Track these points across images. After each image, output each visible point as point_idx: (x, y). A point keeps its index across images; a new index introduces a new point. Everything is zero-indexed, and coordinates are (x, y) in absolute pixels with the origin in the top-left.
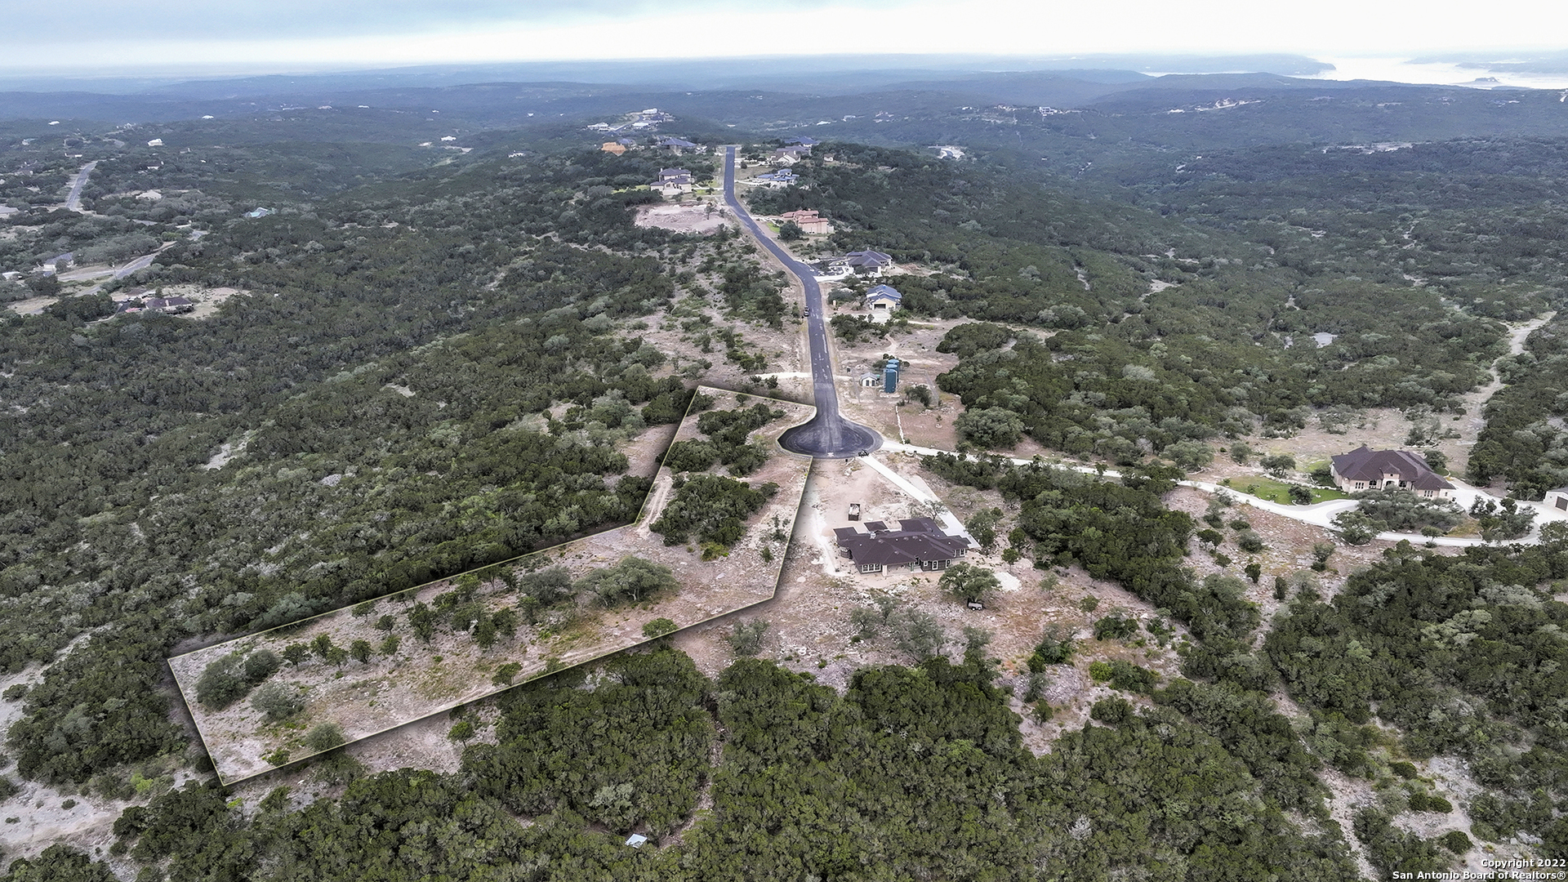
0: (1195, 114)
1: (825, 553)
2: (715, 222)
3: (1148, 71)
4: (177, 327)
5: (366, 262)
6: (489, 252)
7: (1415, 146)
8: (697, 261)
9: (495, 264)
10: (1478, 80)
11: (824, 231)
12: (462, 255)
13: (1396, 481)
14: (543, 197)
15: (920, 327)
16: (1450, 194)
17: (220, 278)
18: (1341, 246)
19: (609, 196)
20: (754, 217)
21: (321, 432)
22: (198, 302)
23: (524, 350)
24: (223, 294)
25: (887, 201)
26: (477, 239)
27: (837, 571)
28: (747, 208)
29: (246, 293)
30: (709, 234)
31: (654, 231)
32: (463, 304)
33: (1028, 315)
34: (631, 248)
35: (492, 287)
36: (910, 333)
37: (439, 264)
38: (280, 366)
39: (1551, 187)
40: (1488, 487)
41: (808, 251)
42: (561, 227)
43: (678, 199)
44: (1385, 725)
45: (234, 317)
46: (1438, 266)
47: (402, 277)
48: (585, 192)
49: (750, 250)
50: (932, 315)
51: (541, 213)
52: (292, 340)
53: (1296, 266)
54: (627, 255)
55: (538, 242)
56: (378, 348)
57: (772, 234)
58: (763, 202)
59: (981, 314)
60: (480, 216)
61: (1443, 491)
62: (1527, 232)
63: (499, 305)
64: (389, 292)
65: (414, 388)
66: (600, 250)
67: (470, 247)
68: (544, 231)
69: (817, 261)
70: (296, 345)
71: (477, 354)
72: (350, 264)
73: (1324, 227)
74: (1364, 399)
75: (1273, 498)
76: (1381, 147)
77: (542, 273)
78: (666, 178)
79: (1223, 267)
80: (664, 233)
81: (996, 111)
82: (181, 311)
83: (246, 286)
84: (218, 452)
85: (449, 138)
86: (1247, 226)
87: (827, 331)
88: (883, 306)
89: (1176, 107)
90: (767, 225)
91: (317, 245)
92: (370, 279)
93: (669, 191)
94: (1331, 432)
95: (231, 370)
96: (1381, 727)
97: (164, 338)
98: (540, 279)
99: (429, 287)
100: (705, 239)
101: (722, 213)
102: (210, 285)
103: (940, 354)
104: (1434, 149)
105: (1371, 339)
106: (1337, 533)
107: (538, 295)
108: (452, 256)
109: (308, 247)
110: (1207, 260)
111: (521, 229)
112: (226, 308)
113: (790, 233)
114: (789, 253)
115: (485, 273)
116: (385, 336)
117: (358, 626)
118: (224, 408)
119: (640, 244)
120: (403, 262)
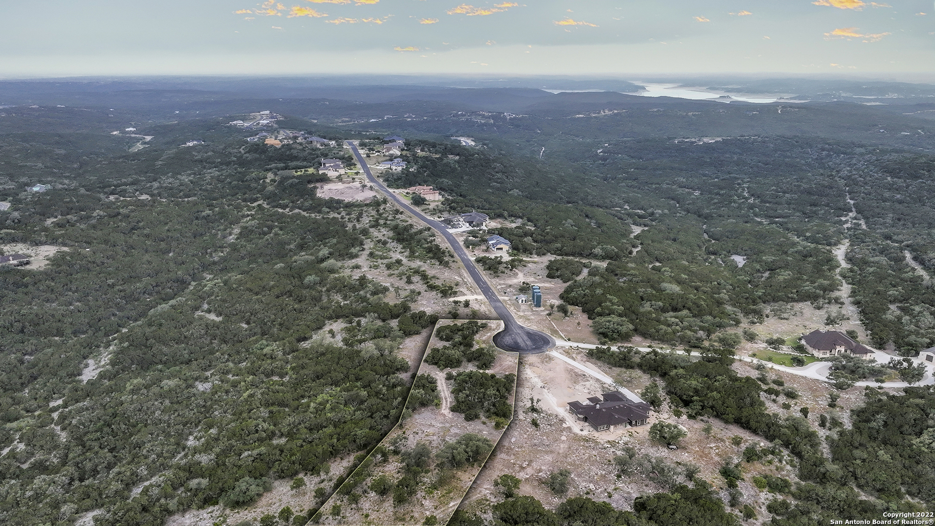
0: (591, 118)
1: (567, 419)
2: (368, 195)
3: (545, 89)
4: (24, 276)
5: (141, 224)
6: (223, 215)
7: (723, 139)
8: (366, 220)
9: (231, 224)
10: (720, 97)
11: (437, 199)
12: (204, 217)
13: (843, 349)
14: (248, 177)
15: (529, 262)
16: (756, 169)
17: (43, 239)
18: (716, 201)
19: (294, 177)
20: (391, 190)
21: (165, 349)
22: (31, 257)
23: (290, 286)
24: (50, 250)
25: (462, 178)
26: (211, 206)
27: (582, 430)
28: (385, 184)
29: (66, 249)
30: (368, 202)
31: (332, 200)
32: (215, 251)
33: (587, 252)
34: (320, 212)
35: (231, 239)
36: (525, 266)
37: (191, 224)
38: (106, 301)
39: (804, 165)
40: (885, 349)
41: (434, 212)
42: (266, 198)
43: (340, 178)
44: (913, 499)
45: (64, 267)
46: (771, 213)
47: (170, 234)
48: (276, 174)
49: (397, 212)
50: (531, 254)
51: (249, 188)
52: (110, 282)
53: (695, 213)
54: (319, 217)
55: (254, 208)
56: (169, 285)
57: (407, 202)
58: (393, 180)
59: (559, 252)
60: (206, 190)
61: (869, 354)
62: (809, 192)
63: (243, 252)
64: (163, 245)
65: (219, 314)
66: (300, 213)
67: (208, 212)
68: (256, 200)
69: (443, 219)
70: (112, 286)
71: (257, 290)
72: (130, 227)
73: (699, 189)
74: (788, 297)
75: (784, 364)
76: (706, 140)
77: (265, 229)
78: (327, 165)
79: (660, 215)
80: (339, 202)
81: (480, 115)
82: (21, 264)
83: (65, 245)
84: (87, 366)
85: (131, 129)
86: (656, 188)
87: (477, 267)
88: (501, 249)
89: (579, 114)
90: (402, 196)
91: (101, 213)
92: (147, 236)
93: (332, 174)
94: (782, 319)
95: (71, 305)
96: (911, 501)
97: (17, 285)
98: (265, 234)
99: (189, 240)
100: (366, 205)
101: (371, 188)
102: (37, 245)
103: (550, 280)
104: (734, 142)
105: (769, 260)
106: (829, 383)
107: (269, 244)
108: (197, 218)
109: (95, 214)
110: (650, 210)
111: (238, 199)
112: (56, 261)
113: (419, 201)
114: (423, 214)
115: (225, 230)
116: (172, 275)
117: (292, 496)
118: (75, 333)
119: (325, 209)
120: (166, 224)
